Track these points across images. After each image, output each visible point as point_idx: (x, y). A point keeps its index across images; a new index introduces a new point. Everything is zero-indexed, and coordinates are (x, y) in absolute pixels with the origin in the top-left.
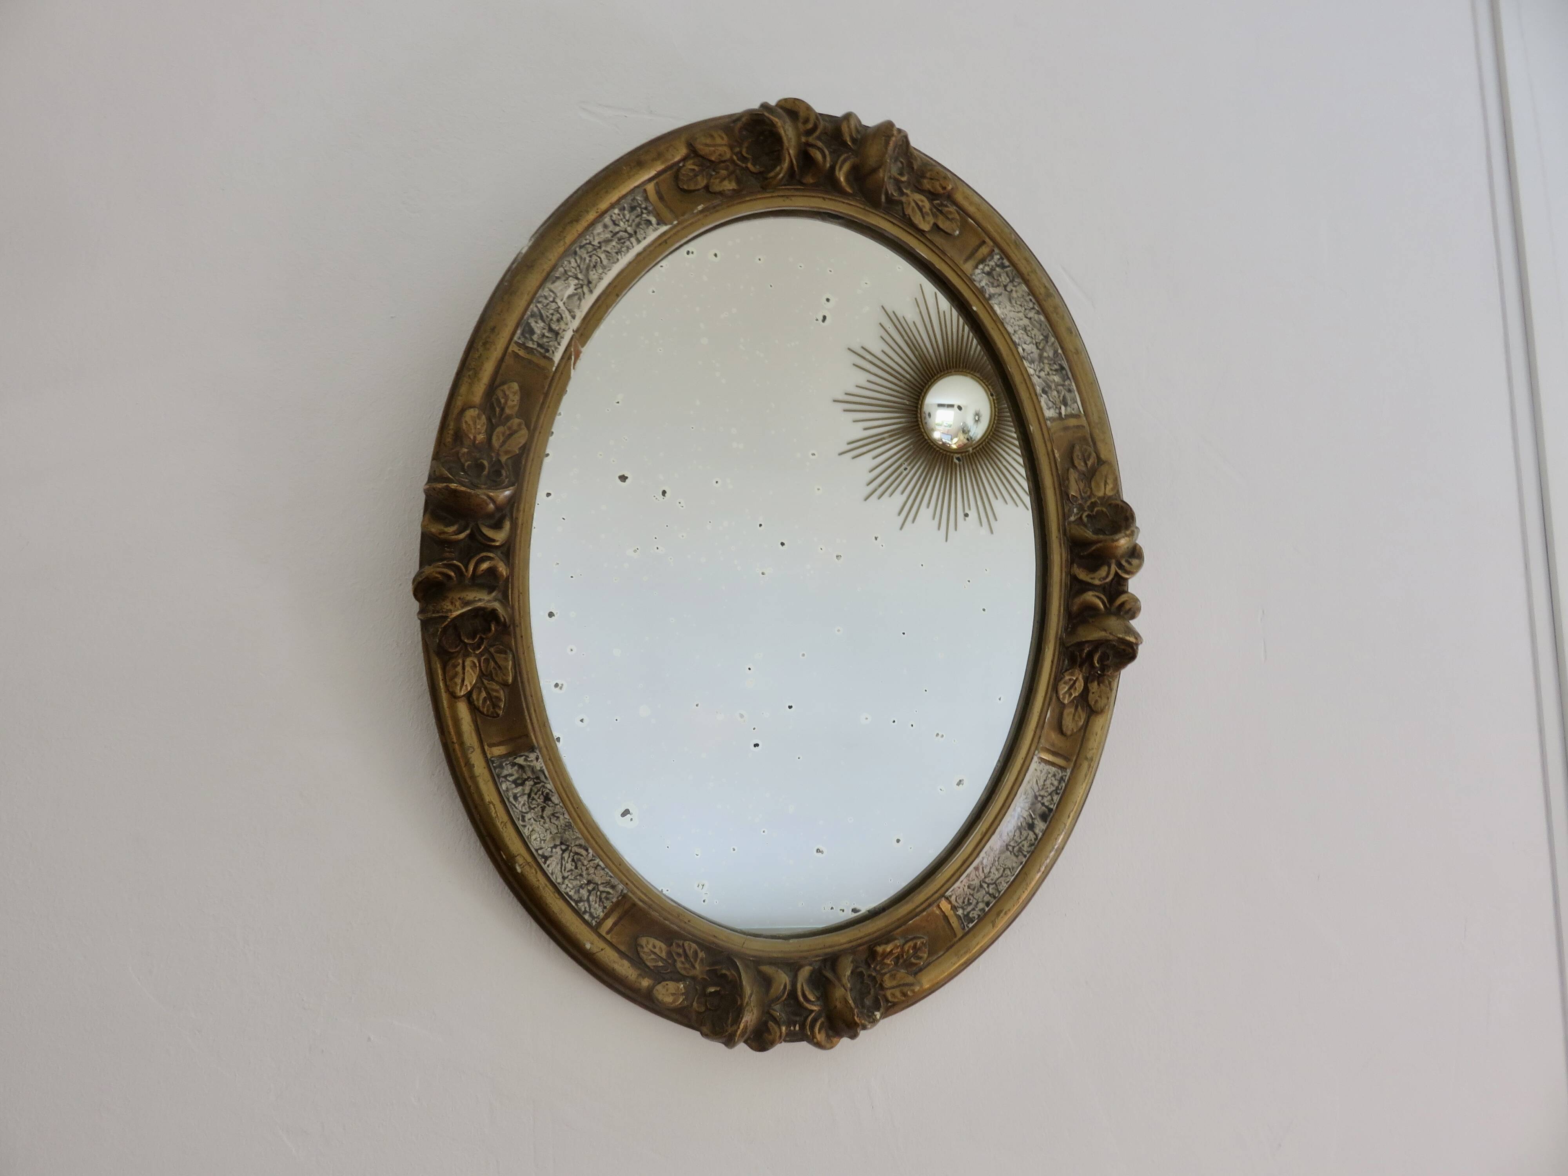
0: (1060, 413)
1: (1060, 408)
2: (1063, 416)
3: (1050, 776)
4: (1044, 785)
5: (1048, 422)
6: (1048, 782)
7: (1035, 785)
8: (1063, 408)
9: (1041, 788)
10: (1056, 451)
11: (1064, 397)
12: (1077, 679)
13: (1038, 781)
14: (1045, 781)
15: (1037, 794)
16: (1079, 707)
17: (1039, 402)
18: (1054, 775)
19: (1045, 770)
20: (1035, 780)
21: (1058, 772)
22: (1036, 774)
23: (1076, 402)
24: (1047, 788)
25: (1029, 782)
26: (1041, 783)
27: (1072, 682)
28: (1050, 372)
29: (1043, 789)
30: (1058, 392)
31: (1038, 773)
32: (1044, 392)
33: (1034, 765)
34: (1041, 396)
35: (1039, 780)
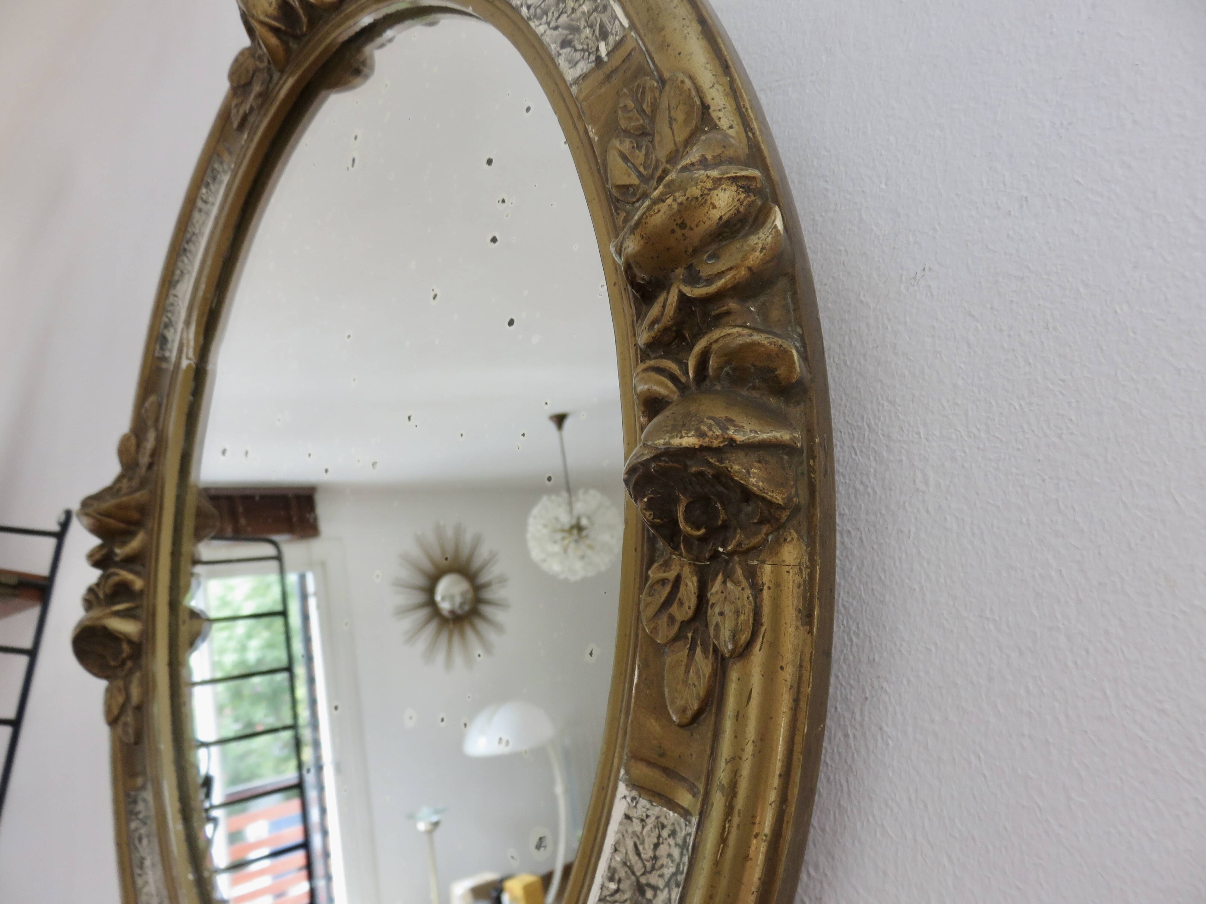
0: (599, 59)
1: (598, 49)
2: (606, 59)
3: (665, 833)
4: (655, 858)
5: (574, 89)
6: (663, 850)
7: (633, 858)
8: (602, 46)
9: (649, 865)
10: (589, 128)
11: (602, 26)
12: (678, 578)
13: (641, 848)
14: (656, 846)
15: (643, 880)
16: (699, 650)
17: (557, 67)
18: (673, 834)
19: (653, 818)
20: (630, 844)
21: (679, 824)
22: (630, 830)
23: (616, 18)
24: (662, 866)
25: (616, 850)
26: (647, 852)
27: (668, 589)
28: (577, 6)
29: (653, 868)
30: (591, 26)
31: (637, 826)
32: (565, 43)
33: (619, 808)
34: (560, 54)
35: (643, 843)
